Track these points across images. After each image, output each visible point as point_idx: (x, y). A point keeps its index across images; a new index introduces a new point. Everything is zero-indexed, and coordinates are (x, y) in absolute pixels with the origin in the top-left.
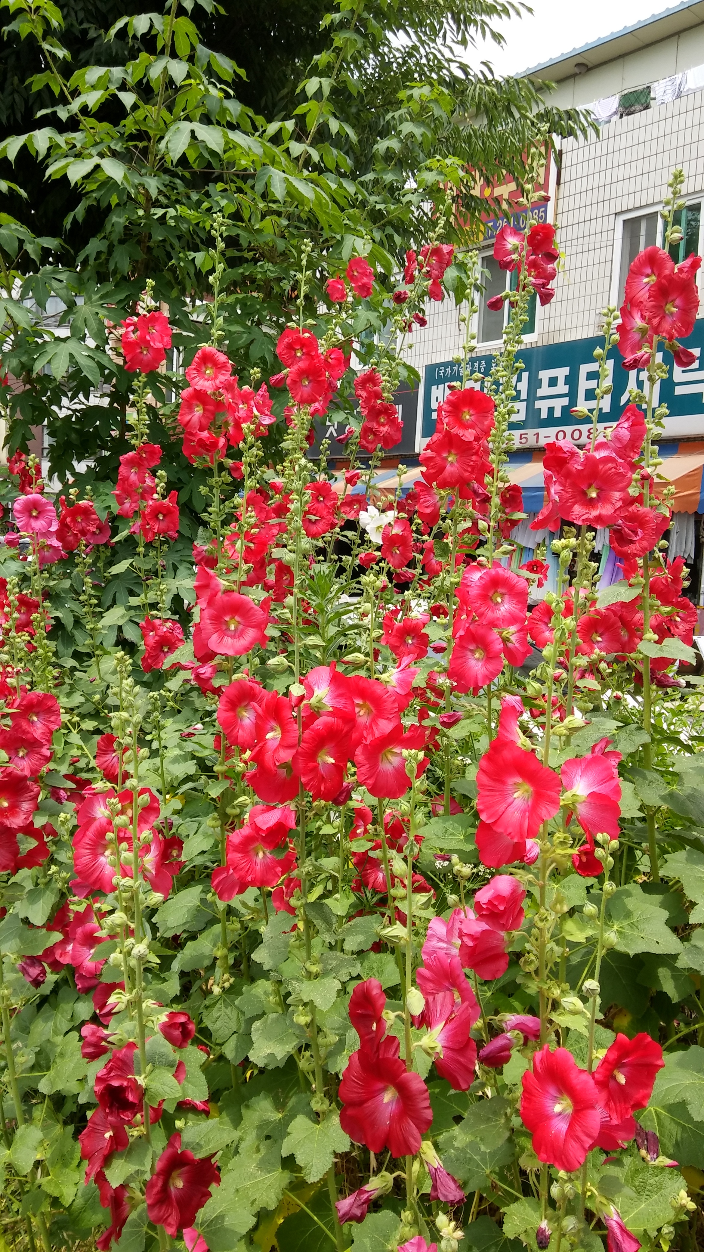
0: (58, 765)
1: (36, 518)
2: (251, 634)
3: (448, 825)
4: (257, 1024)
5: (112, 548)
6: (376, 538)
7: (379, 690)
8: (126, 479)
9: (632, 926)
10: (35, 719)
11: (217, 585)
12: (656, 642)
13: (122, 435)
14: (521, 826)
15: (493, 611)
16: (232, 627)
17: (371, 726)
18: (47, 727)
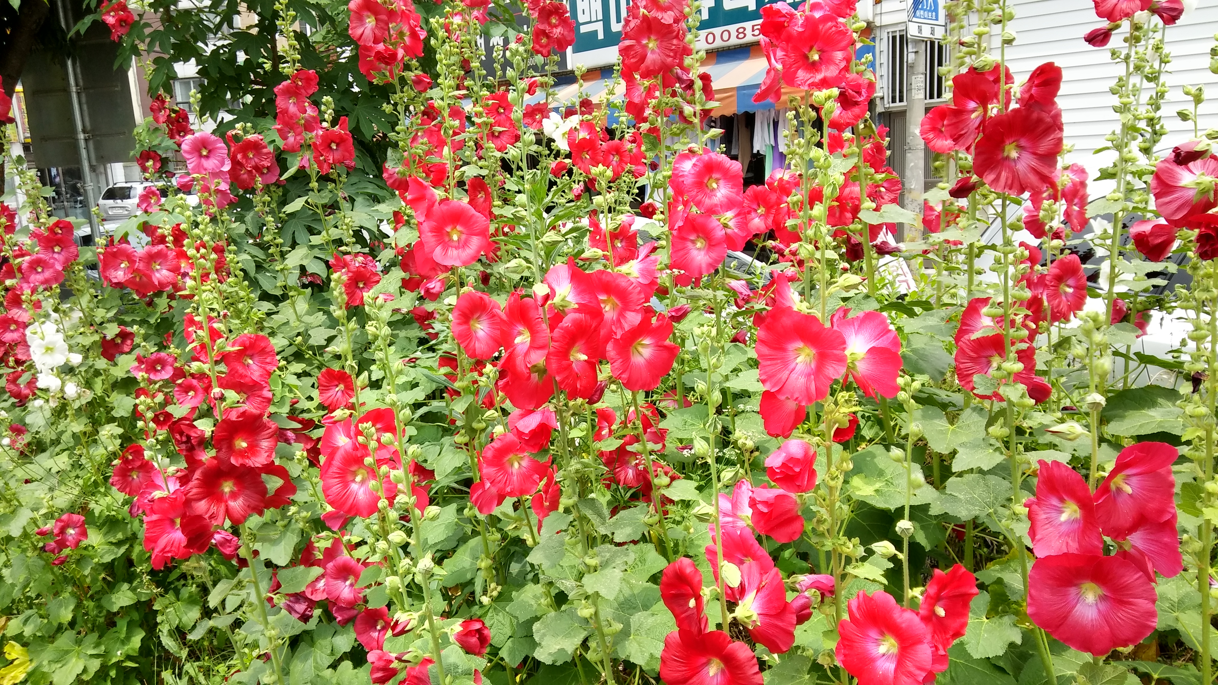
0: (279, 408)
1: (207, 157)
2: (475, 242)
3: (686, 417)
4: (536, 626)
5: (284, 187)
6: (562, 145)
7: (623, 283)
8: (285, 111)
9: (888, 483)
10: (250, 362)
11: (433, 195)
12: (876, 210)
13: (275, 66)
14: (808, 389)
15: (710, 198)
16: (455, 238)
17: (619, 321)
18: (264, 369)
